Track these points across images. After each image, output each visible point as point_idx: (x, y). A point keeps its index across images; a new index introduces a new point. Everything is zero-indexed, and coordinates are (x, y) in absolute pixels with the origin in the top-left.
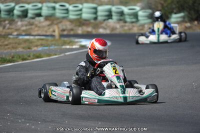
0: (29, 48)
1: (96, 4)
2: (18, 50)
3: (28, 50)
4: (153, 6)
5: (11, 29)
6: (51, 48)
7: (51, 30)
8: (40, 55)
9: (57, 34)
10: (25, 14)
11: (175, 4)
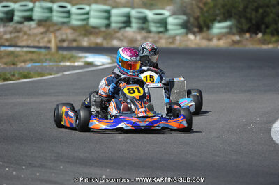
0: (13, 64)
1: (109, 5)
3: (12, 67)
4: (188, 11)
6: (45, 64)
7: (46, 39)
8: (29, 74)
9: (53, 45)
11: (219, 9)
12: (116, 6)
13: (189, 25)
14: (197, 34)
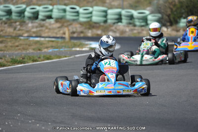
0: (39, 50)
1: (106, 7)
2: (28, 52)
3: (39, 52)
4: (162, 11)
5: (22, 30)
6: (61, 50)
7: (61, 32)
8: (50, 56)
9: (67, 36)
10: (35, 16)
11: (184, 9)
12: (111, 8)
13: (163, 21)
14: (169, 27)
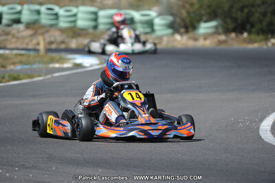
0: (3, 67)
1: (97, 7)
3: (2, 69)
4: (175, 11)
7: (34, 42)
8: (19, 76)
11: (205, 10)
12: (103, 7)
13: (176, 26)
14: (184, 35)
